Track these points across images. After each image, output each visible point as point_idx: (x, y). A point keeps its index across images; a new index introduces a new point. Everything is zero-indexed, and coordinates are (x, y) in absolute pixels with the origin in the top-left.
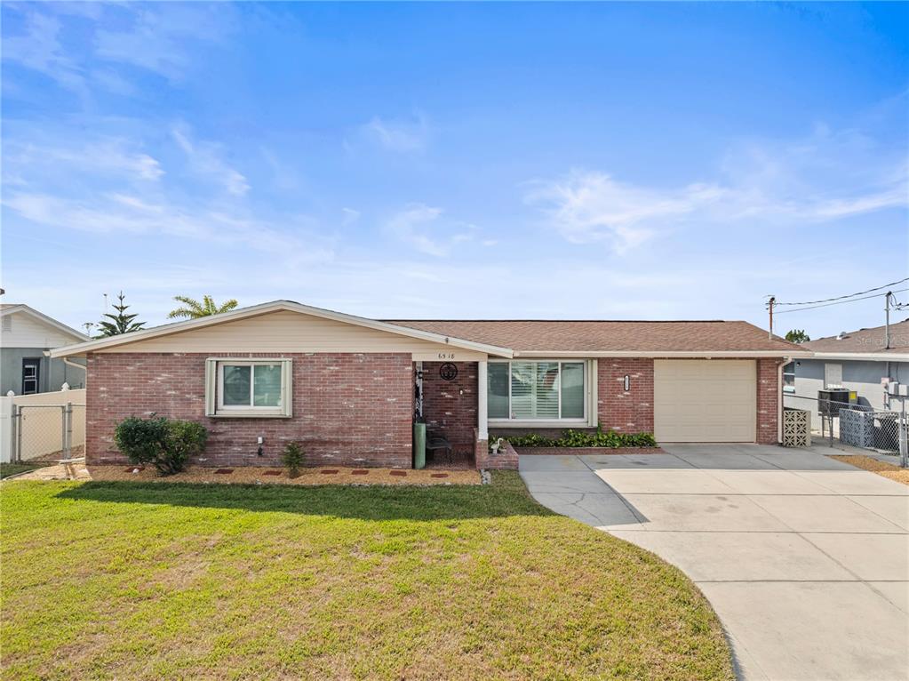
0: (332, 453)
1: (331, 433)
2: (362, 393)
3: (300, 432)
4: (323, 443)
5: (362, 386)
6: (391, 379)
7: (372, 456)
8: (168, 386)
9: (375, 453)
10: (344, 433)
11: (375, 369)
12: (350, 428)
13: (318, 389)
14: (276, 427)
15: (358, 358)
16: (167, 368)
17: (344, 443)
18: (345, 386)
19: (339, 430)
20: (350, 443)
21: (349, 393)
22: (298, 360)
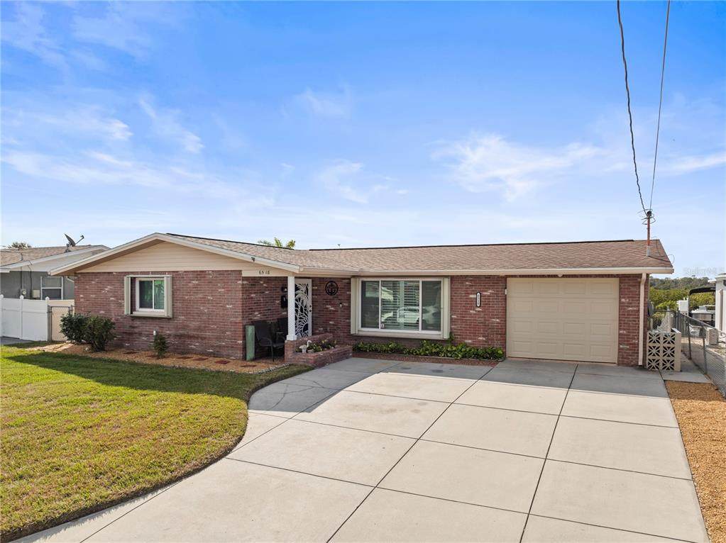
0: (195, 345)
1: (195, 330)
2: (212, 300)
3: (177, 328)
4: (190, 337)
5: (212, 296)
6: (229, 291)
7: (218, 349)
8: (111, 294)
9: (220, 347)
10: (202, 331)
11: (219, 283)
12: (205, 327)
13: (186, 297)
14: (164, 324)
15: (209, 274)
16: (110, 282)
17: (201, 338)
18: (201, 296)
19: (199, 329)
20: (205, 338)
21: (204, 301)
22: (176, 276)
